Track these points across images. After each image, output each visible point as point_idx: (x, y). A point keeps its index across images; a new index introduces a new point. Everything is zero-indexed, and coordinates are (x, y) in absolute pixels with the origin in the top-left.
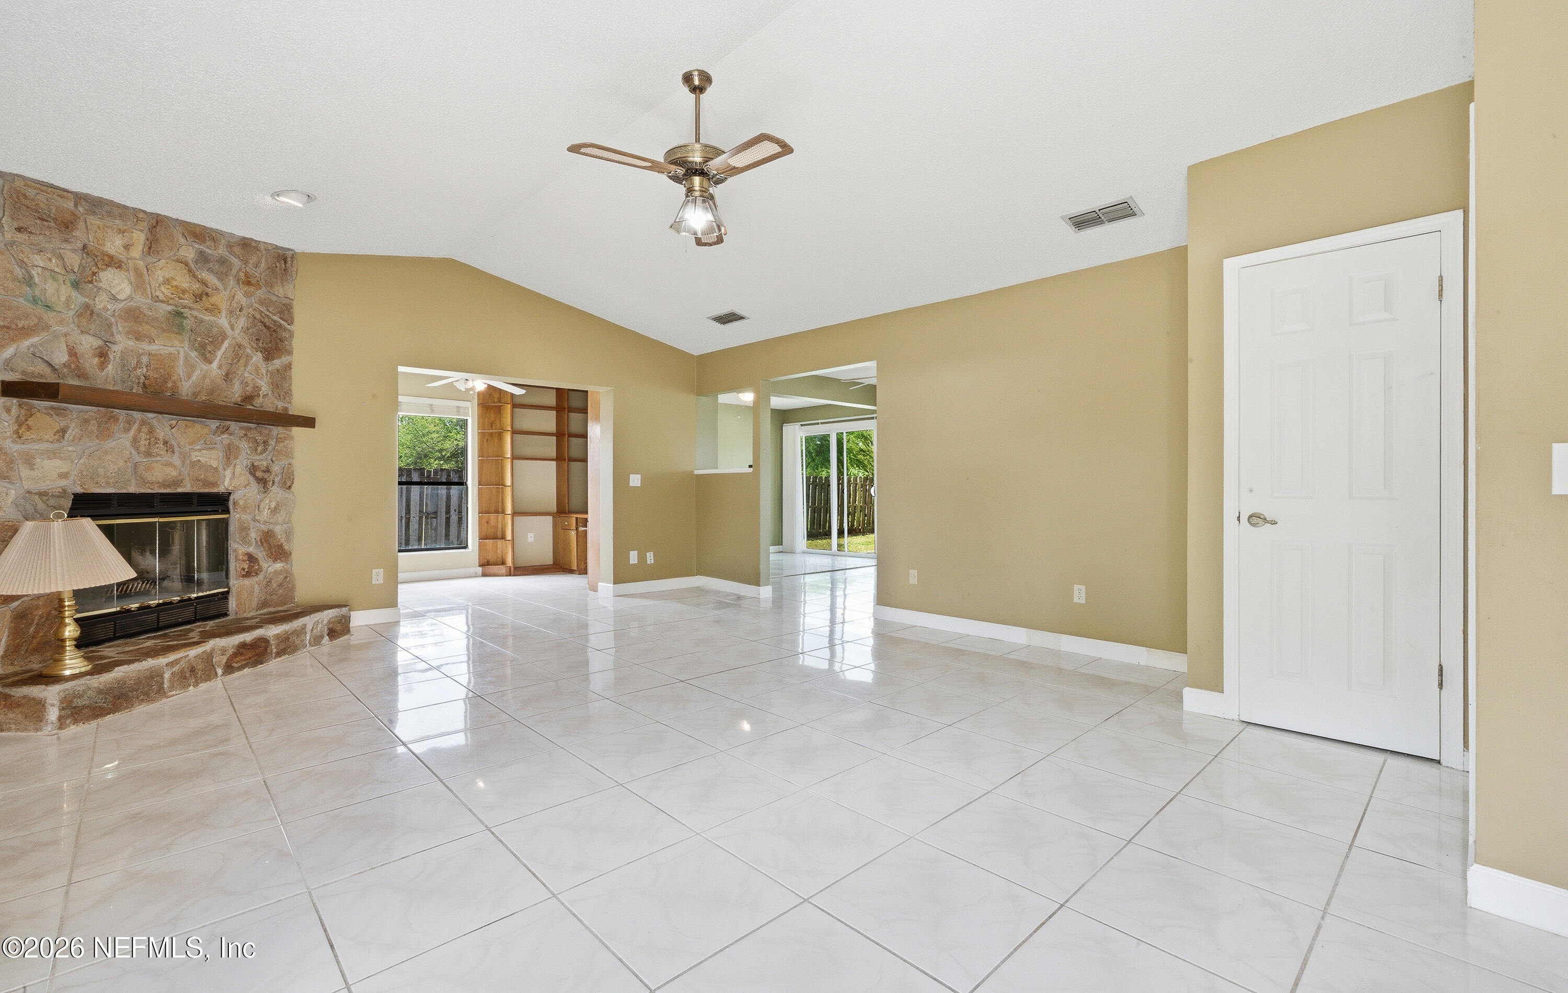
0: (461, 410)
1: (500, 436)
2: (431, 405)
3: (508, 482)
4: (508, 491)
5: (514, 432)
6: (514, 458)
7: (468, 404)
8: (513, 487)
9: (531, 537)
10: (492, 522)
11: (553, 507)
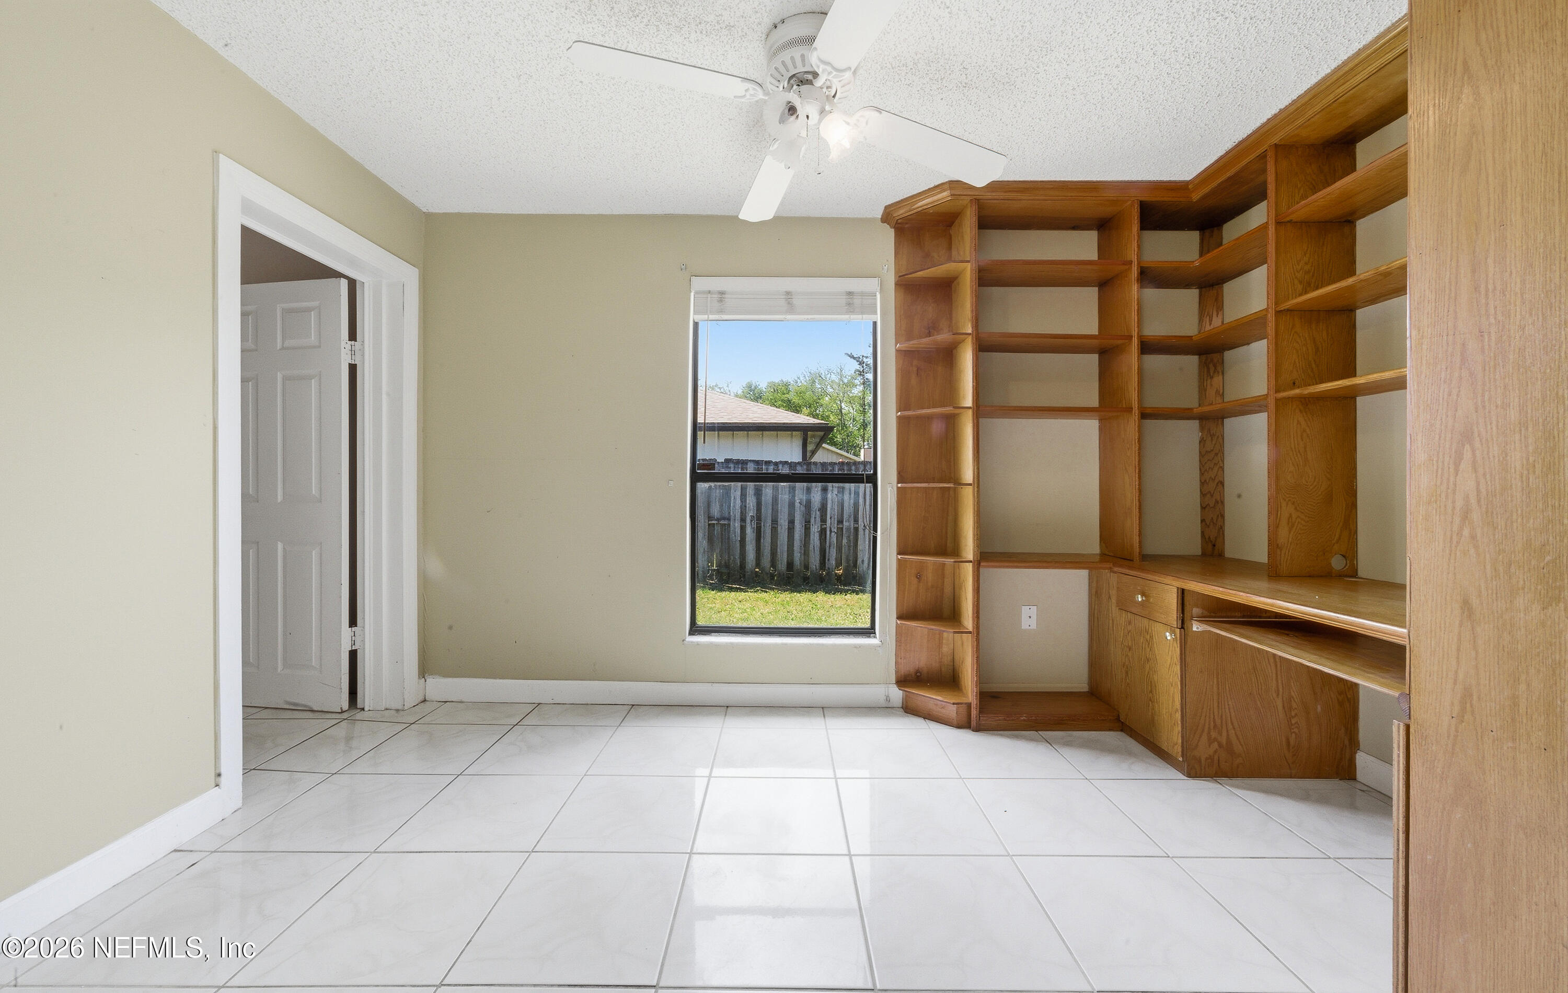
0: (857, 301)
1: (948, 355)
2: (788, 293)
3: (968, 474)
4: (968, 497)
5: (984, 347)
6: (981, 410)
7: (871, 285)
8: (978, 487)
9: (1029, 618)
10: (929, 576)
11: (1093, 547)
